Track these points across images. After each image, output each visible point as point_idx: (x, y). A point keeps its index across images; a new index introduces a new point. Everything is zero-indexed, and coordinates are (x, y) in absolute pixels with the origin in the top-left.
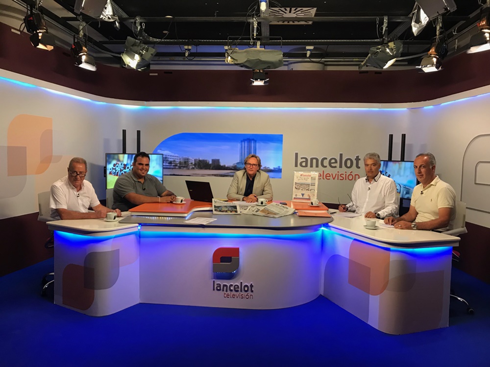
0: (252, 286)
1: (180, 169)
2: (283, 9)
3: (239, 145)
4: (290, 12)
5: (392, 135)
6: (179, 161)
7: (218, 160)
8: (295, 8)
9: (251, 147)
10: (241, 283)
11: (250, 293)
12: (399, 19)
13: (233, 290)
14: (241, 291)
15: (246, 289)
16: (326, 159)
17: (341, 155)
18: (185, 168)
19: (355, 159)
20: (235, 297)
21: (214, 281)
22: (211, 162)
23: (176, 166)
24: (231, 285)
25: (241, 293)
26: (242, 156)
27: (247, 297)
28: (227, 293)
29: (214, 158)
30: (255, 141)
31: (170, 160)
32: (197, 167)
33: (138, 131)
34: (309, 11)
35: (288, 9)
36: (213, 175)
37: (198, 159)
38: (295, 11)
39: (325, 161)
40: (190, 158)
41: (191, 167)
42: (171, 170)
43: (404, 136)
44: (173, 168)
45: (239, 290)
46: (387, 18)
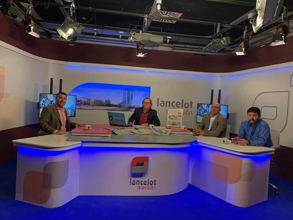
0: (155, 181)
1: (85, 105)
2: (163, 12)
3: (122, 92)
4: (166, 14)
5: (213, 90)
6: (84, 100)
7: (109, 101)
8: (170, 12)
9: (130, 93)
10: (149, 179)
11: (153, 185)
12: (226, 25)
13: (143, 184)
14: (148, 184)
15: (151, 183)
16: (174, 102)
17: (183, 100)
18: (88, 105)
19: (190, 103)
20: (144, 188)
21: (131, 179)
22: (104, 102)
23: (82, 103)
24: (142, 181)
25: (148, 186)
26: (124, 99)
27: (152, 188)
28: (139, 186)
29: (106, 100)
30: (132, 90)
31: (78, 99)
32: (95, 104)
33: (60, 80)
34: (177, 15)
35: (166, 12)
36: (105, 110)
37: (96, 99)
38: (169, 14)
39: (174, 103)
40: (91, 99)
41: (92, 104)
42: (79, 106)
43: (220, 91)
44: (80, 105)
45: (147, 183)
46: (219, 24)
